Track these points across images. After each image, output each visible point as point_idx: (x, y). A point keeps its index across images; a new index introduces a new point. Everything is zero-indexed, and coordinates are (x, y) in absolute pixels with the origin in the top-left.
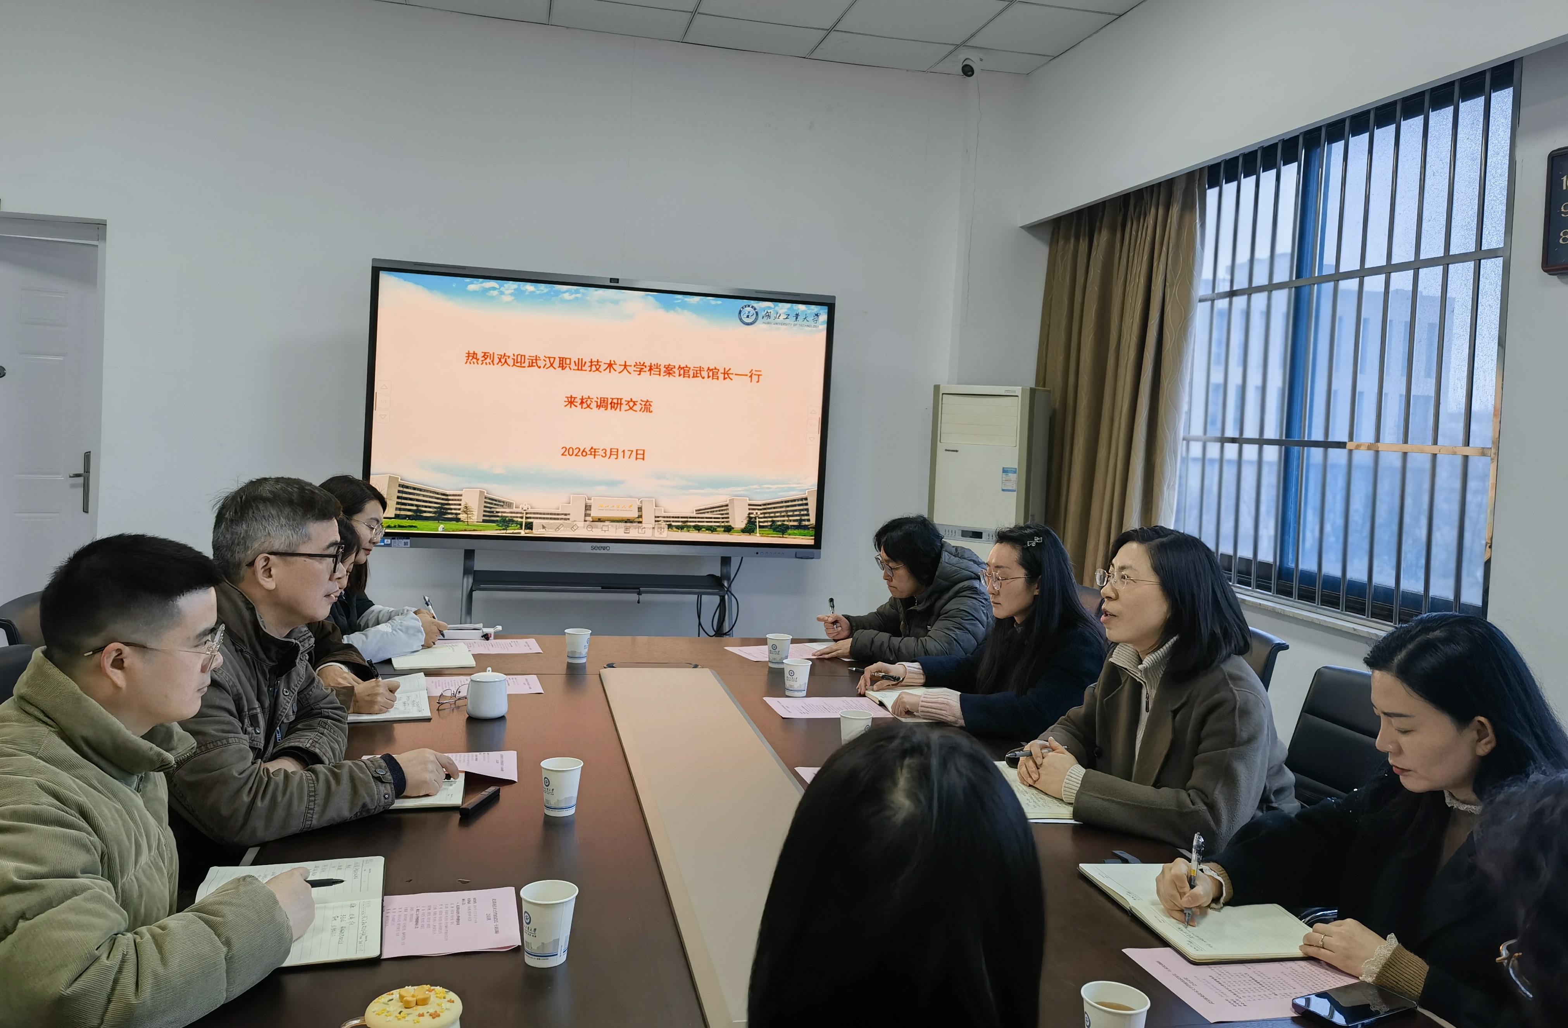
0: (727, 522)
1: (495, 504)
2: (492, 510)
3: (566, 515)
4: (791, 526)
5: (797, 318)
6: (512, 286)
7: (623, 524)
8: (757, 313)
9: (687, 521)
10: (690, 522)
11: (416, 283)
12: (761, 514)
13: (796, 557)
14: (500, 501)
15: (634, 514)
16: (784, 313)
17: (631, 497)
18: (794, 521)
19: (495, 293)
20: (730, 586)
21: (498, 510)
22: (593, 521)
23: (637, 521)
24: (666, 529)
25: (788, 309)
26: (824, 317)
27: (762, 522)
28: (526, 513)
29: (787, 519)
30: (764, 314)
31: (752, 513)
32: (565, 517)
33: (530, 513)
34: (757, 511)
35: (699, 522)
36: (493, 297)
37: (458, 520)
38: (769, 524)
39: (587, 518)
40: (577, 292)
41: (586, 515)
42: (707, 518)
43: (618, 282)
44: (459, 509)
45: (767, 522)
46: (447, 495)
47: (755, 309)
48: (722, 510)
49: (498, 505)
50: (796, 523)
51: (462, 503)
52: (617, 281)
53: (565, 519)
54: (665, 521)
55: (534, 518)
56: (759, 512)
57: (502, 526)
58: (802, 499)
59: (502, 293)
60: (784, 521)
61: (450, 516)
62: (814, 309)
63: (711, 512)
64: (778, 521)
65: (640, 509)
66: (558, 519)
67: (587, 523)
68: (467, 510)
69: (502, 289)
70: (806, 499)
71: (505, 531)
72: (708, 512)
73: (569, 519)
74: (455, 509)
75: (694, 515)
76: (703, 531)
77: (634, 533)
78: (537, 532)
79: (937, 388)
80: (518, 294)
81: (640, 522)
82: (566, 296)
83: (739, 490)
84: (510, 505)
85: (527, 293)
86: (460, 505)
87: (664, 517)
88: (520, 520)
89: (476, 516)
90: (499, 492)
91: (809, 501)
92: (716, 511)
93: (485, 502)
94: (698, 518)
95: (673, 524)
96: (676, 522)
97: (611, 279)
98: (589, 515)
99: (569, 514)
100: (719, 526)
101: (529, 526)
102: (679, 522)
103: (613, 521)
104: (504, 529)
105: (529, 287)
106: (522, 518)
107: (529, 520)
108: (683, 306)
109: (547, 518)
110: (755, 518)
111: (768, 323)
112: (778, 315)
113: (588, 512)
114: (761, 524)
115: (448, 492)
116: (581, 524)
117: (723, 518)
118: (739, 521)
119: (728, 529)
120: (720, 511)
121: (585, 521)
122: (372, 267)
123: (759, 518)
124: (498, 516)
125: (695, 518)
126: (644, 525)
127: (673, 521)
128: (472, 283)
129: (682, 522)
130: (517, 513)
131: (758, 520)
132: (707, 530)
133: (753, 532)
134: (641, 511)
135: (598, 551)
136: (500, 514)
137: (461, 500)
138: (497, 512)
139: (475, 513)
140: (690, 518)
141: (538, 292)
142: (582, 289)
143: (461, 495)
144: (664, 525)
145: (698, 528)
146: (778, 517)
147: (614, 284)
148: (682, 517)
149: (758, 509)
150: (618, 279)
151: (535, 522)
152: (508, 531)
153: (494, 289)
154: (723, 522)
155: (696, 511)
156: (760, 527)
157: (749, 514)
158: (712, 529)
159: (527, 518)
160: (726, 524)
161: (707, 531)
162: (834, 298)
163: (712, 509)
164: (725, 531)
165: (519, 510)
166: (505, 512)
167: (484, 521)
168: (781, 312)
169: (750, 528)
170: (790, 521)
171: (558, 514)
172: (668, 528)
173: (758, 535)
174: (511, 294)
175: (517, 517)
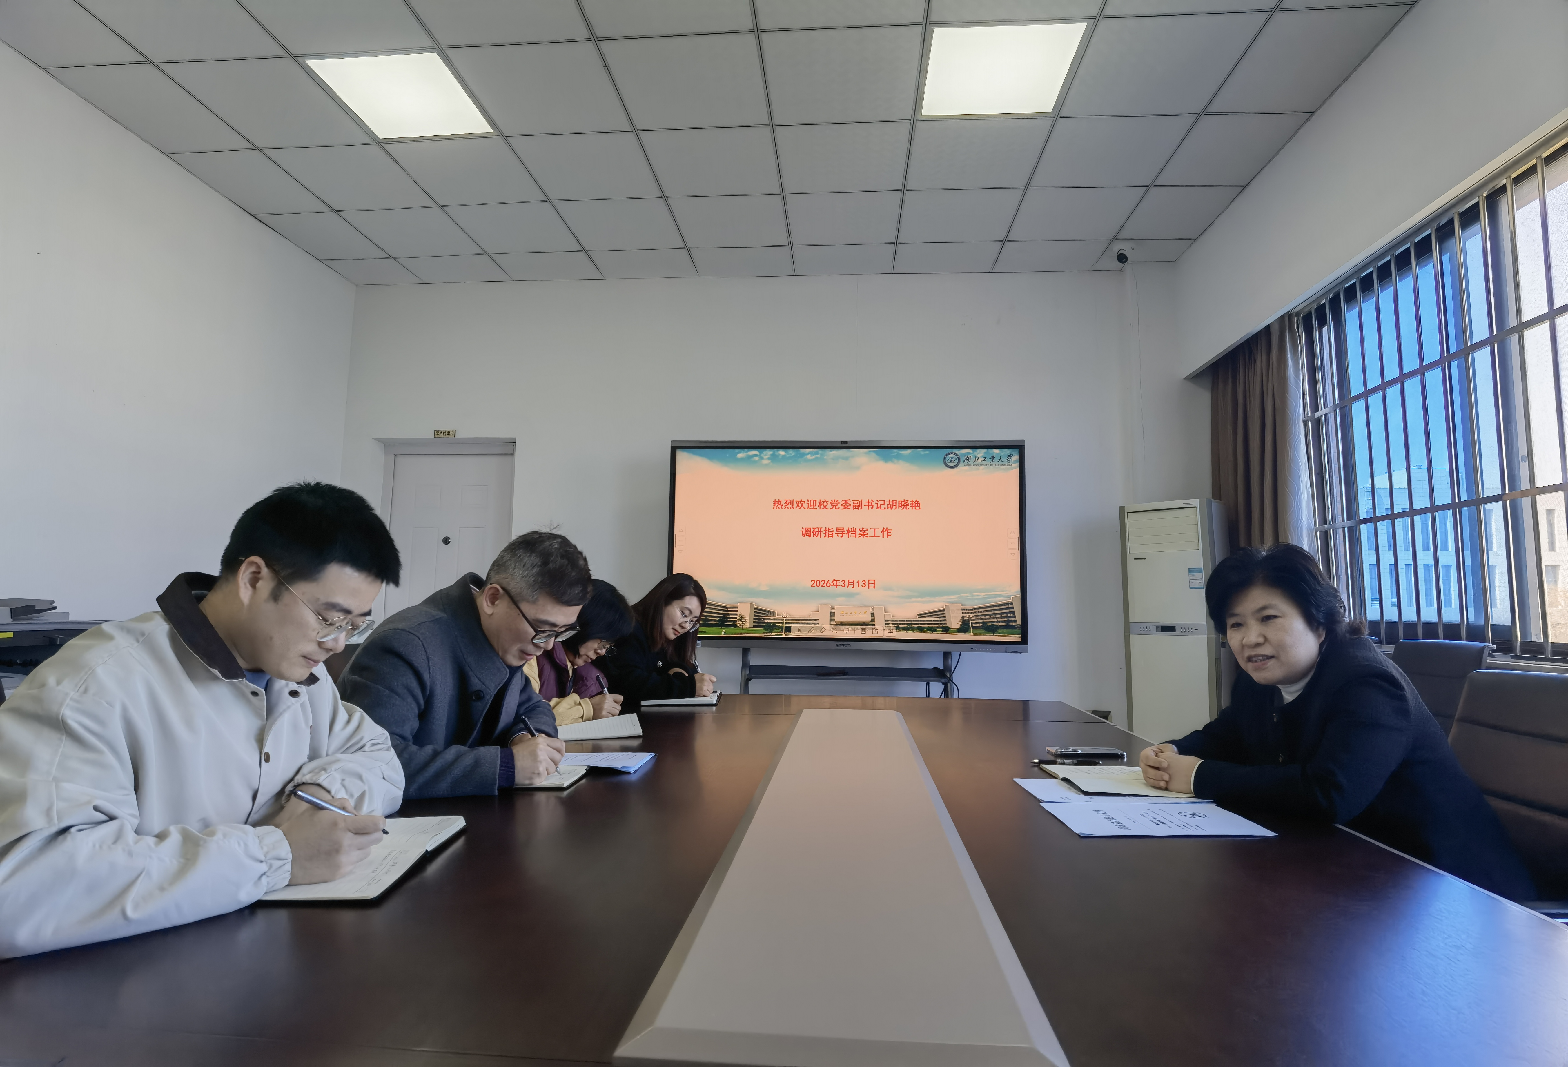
0: (945, 624)
1: (762, 614)
2: (760, 618)
3: (815, 620)
4: (1000, 626)
5: (992, 460)
6: (768, 453)
7: (860, 627)
8: (959, 458)
9: (911, 624)
10: (914, 624)
11: (701, 455)
12: (973, 616)
13: (1006, 652)
14: (765, 611)
15: (868, 618)
16: (982, 456)
17: (865, 605)
18: (1002, 622)
19: (757, 458)
20: (951, 675)
21: (764, 618)
22: (836, 625)
23: (872, 623)
24: (895, 630)
25: (985, 453)
26: (1015, 457)
27: (974, 623)
28: (786, 620)
29: (996, 620)
30: (964, 458)
31: (966, 616)
32: (815, 622)
33: (789, 620)
34: (969, 614)
35: (921, 624)
36: (755, 462)
37: (735, 626)
38: (981, 625)
39: (832, 623)
40: (817, 453)
41: (831, 620)
42: (927, 621)
43: (847, 444)
44: (736, 618)
45: (979, 623)
46: (727, 608)
47: (957, 455)
48: (940, 614)
49: (764, 614)
50: (1004, 624)
51: (738, 613)
52: (846, 442)
53: (815, 623)
54: (893, 624)
55: (791, 623)
56: (971, 615)
57: (767, 630)
58: (1008, 604)
59: (762, 458)
60: (994, 622)
61: (729, 623)
62: (1007, 451)
63: (931, 616)
64: (989, 622)
65: (873, 615)
66: (810, 623)
67: (832, 626)
68: (741, 618)
69: (762, 455)
70: (1011, 603)
71: (770, 634)
72: (928, 616)
73: (818, 623)
74: (733, 618)
75: (917, 618)
76: (926, 631)
77: (869, 634)
78: (795, 633)
79: (1122, 509)
80: (773, 458)
81: (874, 625)
82: (809, 457)
83: (953, 598)
84: (773, 613)
85: (780, 457)
86: (737, 614)
87: (892, 621)
88: (781, 625)
89: (748, 623)
90: (765, 604)
91: (1014, 606)
92: (935, 615)
93: (755, 612)
94: (921, 621)
95: (900, 626)
96: (903, 624)
97: (841, 441)
98: (833, 620)
99: (818, 620)
100: (937, 627)
101: (788, 629)
102: (904, 624)
103: (852, 624)
104: (769, 633)
105: (782, 452)
106: (782, 623)
107: (788, 625)
108: (898, 457)
109: (802, 623)
110: (968, 620)
111: (969, 465)
112: (977, 458)
113: (832, 618)
114: (974, 625)
115: (728, 605)
116: (827, 627)
117: (941, 621)
118: (955, 623)
119: (946, 630)
120: (938, 615)
121: (831, 625)
122: (671, 447)
123: (972, 620)
124: (765, 623)
125: (918, 621)
126: (876, 627)
127: (900, 624)
128: (740, 453)
129: (907, 624)
130: (779, 620)
131: (970, 621)
132: (928, 630)
133: (967, 631)
134: (874, 616)
135: (841, 648)
136: (766, 621)
137: (737, 611)
138: (764, 619)
139: (748, 621)
140: (914, 621)
141: (788, 456)
142: (820, 451)
143: (737, 607)
144: (892, 627)
145: (921, 629)
146: (987, 619)
147: (844, 445)
148: (907, 621)
149: (971, 613)
150: (847, 441)
151: (793, 626)
152: (772, 634)
153: (756, 455)
154: (941, 624)
155: (918, 615)
156: (973, 627)
157: (963, 616)
158: (932, 630)
159: (786, 623)
160: (944, 625)
161: (929, 632)
162: (1023, 441)
163: (931, 614)
164: (943, 631)
165: (781, 617)
166: (770, 619)
167: (754, 626)
168: (979, 456)
169: (965, 627)
170: (999, 622)
171: (810, 620)
172: (896, 630)
173: (972, 634)
174: (768, 459)
175: (779, 623)
